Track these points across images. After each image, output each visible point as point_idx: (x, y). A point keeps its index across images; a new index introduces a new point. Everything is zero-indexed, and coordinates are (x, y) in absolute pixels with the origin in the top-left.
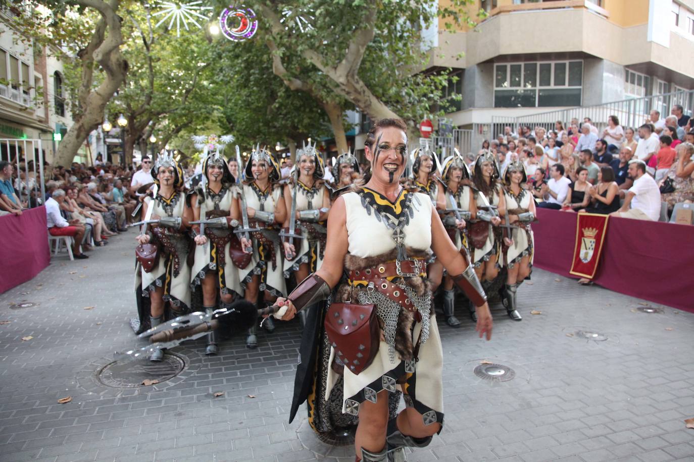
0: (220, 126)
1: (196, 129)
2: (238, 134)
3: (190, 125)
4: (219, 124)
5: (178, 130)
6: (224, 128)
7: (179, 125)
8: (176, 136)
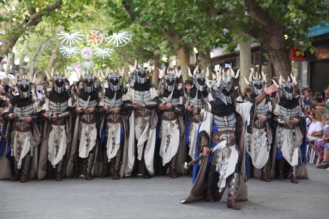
0: (111, 15)
1: (69, 17)
2: (143, 28)
3: (56, 10)
4: (110, 9)
5: (35, 22)
6: (118, 18)
7: (37, 10)
8: (33, 31)
